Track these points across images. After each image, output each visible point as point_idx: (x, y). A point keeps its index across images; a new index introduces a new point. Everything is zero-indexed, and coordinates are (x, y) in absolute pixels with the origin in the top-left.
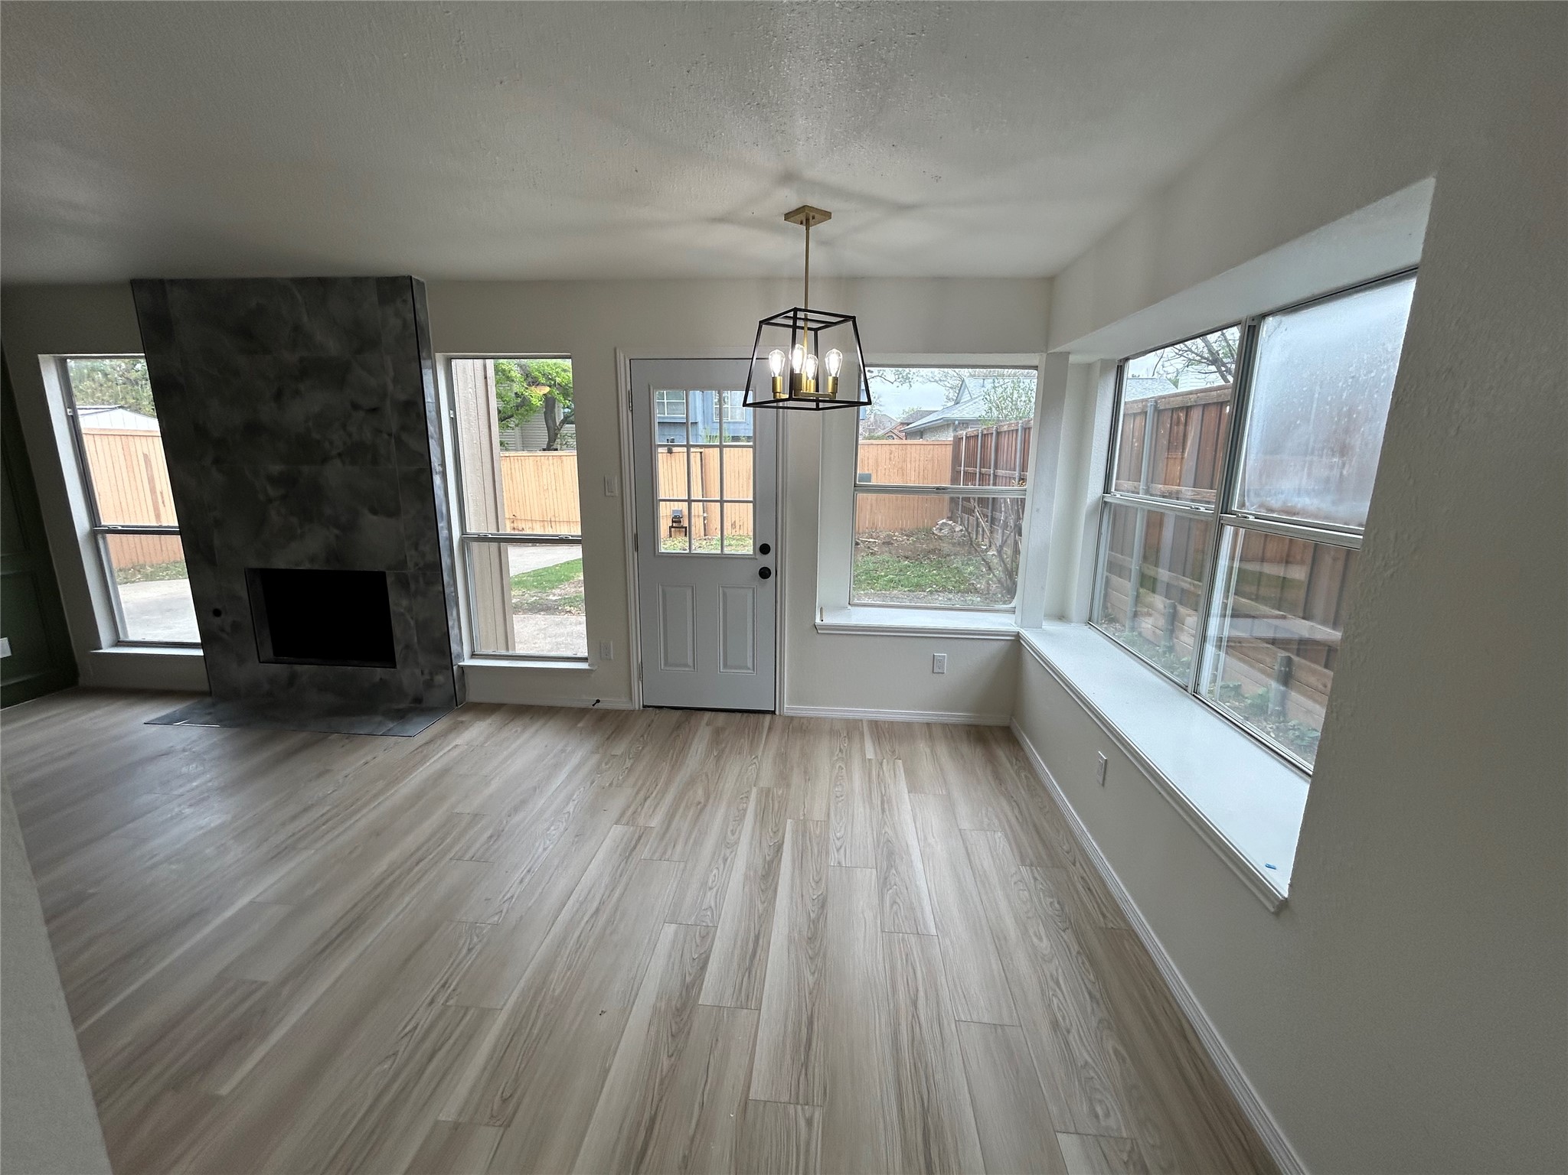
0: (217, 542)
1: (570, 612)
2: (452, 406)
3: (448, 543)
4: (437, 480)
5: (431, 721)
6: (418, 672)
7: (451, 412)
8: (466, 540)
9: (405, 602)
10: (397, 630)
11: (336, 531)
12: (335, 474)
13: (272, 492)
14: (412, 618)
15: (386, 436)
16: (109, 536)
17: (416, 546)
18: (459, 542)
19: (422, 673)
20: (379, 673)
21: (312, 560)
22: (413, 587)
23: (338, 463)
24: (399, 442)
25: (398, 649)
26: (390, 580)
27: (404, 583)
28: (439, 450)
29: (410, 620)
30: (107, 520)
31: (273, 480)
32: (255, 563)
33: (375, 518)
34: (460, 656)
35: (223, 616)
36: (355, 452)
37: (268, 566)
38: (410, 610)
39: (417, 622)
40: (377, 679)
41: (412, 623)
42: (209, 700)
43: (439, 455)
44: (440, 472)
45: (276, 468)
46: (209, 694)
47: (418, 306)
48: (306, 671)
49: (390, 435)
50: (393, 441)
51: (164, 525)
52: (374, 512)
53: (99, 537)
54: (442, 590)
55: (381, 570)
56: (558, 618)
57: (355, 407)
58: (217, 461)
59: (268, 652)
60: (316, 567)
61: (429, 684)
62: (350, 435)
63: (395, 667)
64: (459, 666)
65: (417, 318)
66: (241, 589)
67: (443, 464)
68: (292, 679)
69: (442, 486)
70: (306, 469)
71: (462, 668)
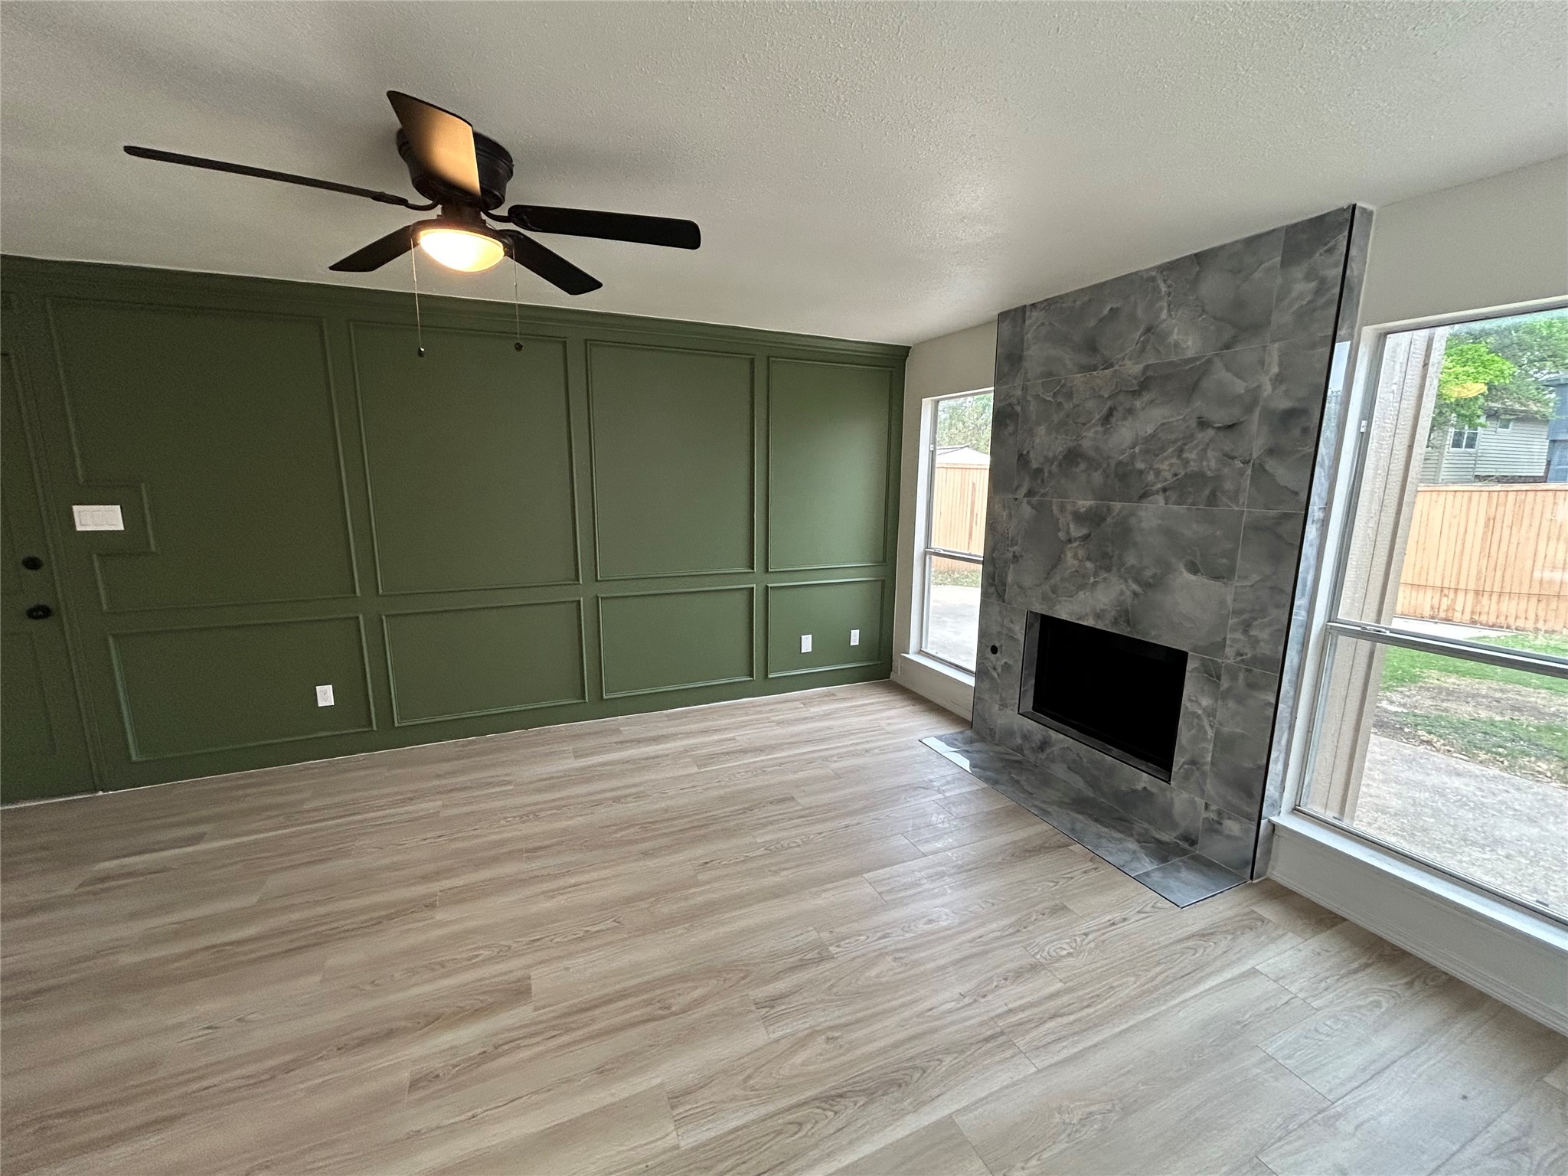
0: (1010, 578)
1: (1429, 743)
2: (1368, 414)
3: (1301, 631)
4: (1312, 532)
5: (1210, 891)
6: (1200, 802)
7: (1364, 423)
8: (1331, 632)
9: (1206, 702)
10: (1184, 734)
11: (1135, 587)
12: (1151, 514)
13: (1076, 531)
14: (1212, 727)
15: (1238, 464)
16: (933, 557)
17: (1247, 626)
18: (1321, 630)
19: (1207, 807)
20: (1144, 780)
21: (1098, 616)
22: (1225, 684)
23: (1160, 499)
24: (1260, 469)
25: (1179, 760)
26: (1191, 665)
27: (1212, 675)
28: (1326, 485)
29: (1208, 728)
30: (936, 544)
31: (1079, 518)
32: (1040, 608)
33: (1193, 577)
34: (1276, 806)
35: (998, 654)
36: (1184, 487)
37: (1050, 614)
38: (1211, 713)
39: (1217, 734)
40: (1139, 787)
41: (1210, 733)
42: (969, 733)
43: (1324, 494)
44: (1318, 520)
45: (1084, 504)
46: (970, 725)
47: (1353, 252)
48: (1062, 741)
49: (1246, 462)
50: (1249, 472)
51: (973, 553)
52: (1193, 569)
53: (928, 557)
54: (1273, 701)
55: (1184, 649)
56: (1408, 750)
57: (1203, 424)
58: (1030, 493)
59: (1028, 703)
60: (1100, 626)
61: (1213, 828)
62: (1186, 463)
63: (1168, 781)
64: (1269, 821)
65: (1348, 272)
66: (1019, 630)
67: (1327, 508)
68: (1044, 745)
69: (1316, 542)
70: (1117, 506)
71: (1274, 827)
